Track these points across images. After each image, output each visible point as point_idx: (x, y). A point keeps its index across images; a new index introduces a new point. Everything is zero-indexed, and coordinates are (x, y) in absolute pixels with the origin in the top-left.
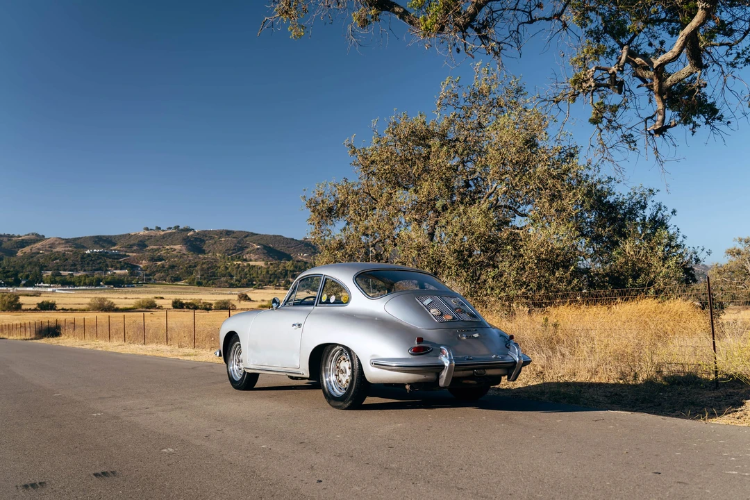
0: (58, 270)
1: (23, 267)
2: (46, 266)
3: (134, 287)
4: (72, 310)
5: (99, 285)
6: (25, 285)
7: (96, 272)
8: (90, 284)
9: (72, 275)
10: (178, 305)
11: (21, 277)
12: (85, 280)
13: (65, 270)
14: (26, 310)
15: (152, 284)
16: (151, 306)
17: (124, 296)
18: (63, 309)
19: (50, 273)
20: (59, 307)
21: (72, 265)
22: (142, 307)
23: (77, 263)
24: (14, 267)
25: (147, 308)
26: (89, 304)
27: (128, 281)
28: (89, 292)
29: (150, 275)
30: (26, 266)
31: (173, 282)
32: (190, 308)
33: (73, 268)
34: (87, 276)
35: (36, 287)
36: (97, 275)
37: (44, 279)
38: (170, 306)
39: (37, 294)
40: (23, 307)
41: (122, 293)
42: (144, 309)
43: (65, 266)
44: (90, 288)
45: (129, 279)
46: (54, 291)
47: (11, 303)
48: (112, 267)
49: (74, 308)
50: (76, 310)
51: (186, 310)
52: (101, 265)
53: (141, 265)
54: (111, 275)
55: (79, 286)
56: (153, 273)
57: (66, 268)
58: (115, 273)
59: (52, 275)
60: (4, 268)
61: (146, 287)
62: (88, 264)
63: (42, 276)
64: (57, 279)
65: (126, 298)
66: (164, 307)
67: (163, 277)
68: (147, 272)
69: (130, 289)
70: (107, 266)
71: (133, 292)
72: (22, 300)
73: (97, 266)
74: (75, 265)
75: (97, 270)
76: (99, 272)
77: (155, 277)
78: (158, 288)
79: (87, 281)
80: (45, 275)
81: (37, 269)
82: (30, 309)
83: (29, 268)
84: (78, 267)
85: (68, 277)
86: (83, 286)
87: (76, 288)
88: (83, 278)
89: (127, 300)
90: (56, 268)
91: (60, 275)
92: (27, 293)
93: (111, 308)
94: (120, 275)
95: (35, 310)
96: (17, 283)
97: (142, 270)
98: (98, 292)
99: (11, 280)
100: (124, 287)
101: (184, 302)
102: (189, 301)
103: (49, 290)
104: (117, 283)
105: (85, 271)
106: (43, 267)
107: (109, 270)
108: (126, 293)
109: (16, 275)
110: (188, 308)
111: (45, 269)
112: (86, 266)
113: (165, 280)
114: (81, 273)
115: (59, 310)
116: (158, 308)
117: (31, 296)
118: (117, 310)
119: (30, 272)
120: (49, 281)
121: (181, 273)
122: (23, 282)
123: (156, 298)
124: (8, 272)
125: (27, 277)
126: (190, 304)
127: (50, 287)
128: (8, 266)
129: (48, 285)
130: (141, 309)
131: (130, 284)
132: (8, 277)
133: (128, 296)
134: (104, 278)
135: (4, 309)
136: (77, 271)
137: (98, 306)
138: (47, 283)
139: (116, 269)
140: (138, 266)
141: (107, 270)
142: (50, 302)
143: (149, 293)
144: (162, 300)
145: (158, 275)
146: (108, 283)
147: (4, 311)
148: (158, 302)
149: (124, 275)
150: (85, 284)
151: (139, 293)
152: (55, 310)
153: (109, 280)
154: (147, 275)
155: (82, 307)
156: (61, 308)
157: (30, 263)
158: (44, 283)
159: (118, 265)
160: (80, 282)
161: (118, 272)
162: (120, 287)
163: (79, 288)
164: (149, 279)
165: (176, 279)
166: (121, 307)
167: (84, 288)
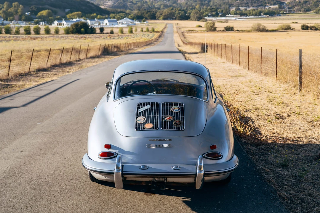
0: (239, 6)
1: (220, 5)
2: (232, 5)
3: (281, 16)
4: (243, 31)
5: (260, 15)
6: (221, 16)
7: (260, 7)
8: (256, 15)
9: (246, 9)
10: (305, 28)
11: (219, 11)
12: (253, 12)
13: (242, 7)
14: (219, 31)
15: (292, 13)
16: (288, 28)
17: (274, 22)
18: (238, 31)
19: (234, 9)
20: (235, 29)
21: (246, 4)
22: (283, 29)
23: (249, 2)
24: (216, 6)
25: (286, 29)
26: (252, 27)
27: (277, 12)
28: (255, 19)
29: (291, 8)
30: (222, 5)
31: (305, 12)
32: (312, 30)
33: (246, 5)
34: (254, 10)
35: (226, 17)
36: (260, 9)
37: (231, 12)
38: (300, 28)
39: (226, 21)
40: (217, 29)
41: (273, 20)
42: (283, 30)
43: (242, 4)
44: (256, 17)
45: (278, 11)
46: (236, 19)
47: (211, 27)
48: (269, 3)
49: (243, 30)
50: (244, 31)
51: (310, 31)
52: (262, 3)
53: (286, 2)
54: (268, 9)
55: (250, 16)
56: (293, 7)
57: (243, 5)
58: (270, 7)
59: (236, 10)
60: (211, 6)
61: (288, 16)
62: (255, 2)
63: (230, 11)
64: (238, 12)
65: (275, 23)
66: (296, 29)
67: (299, 9)
68: (290, 6)
69: (278, 17)
70: (266, 3)
71: (280, 19)
72: (217, 25)
73: (260, 4)
74: (247, 3)
75: (260, 6)
76: (261, 7)
77: (294, 9)
78: (296, 16)
79: (254, 13)
80: (231, 10)
81: (228, 6)
82: (221, 31)
83: (223, 6)
84: (250, 4)
85: (243, 11)
86: (251, 16)
87: (248, 17)
88: (252, 11)
89: (275, 24)
90: (237, 5)
91: (239, 10)
92: (221, 21)
93: (264, 30)
94: (273, 9)
95: (223, 31)
96: (217, 15)
97: (286, 5)
98: (259, 19)
99: (214, 13)
100: (275, 16)
101: (309, 25)
102: (312, 25)
103: (233, 18)
104: (271, 14)
105: (253, 7)
106: (231, 5)
107: (267, 6)
108: (276, 19)
109: (216, 10)
110: (311, 29)
111: (232, 6)
112: (254, 3)
113: (300, 11)
114: (251, 8)
115: (235, 31)
116: (292, 30)
117: (223, 22)
118: (267, 31)
119: (224, 8)
120: (233, 13)
121: (311, 6)
122: (220, 14)
123: (293, 23)
124: (213, 8)
125: (222, 11)
126: (313, 27)
127: (234, 17)
128: (213, 5)
129: (233, 16)
130: (281, 30)
131: (278, 14)
132: (212, 12)
133: (277, 22)
134: (264, 11)
135: (208, 30)
136: (249, 7)
137: (257, 29)
138: (232, 14)
139: (271, 5)
140: (284, 3)
141: (266, 6)
142: (231, 26)
143: (289, 19)
144: (297, 24)
145: (296, 8)
146: (266, 14)
147: (208, 31)
148: (293, 26)
149: (276, 9)
150: (253, 15)
151: (284, 19)
152: (233, 31)
153: (266, 12)
154: (289, 8)
155: (248, 29)
156: (237, 30)
157: (224, 3)
158: (231, 15)
159: (272, 3)
160: (250, 14)
161: (272, 7)
162: (273, 16)
163: (249, 17)
164: (290, 10)
165: (308, 10)
166: (270, 29)
167: (252, 17)
